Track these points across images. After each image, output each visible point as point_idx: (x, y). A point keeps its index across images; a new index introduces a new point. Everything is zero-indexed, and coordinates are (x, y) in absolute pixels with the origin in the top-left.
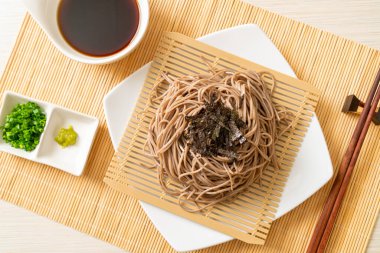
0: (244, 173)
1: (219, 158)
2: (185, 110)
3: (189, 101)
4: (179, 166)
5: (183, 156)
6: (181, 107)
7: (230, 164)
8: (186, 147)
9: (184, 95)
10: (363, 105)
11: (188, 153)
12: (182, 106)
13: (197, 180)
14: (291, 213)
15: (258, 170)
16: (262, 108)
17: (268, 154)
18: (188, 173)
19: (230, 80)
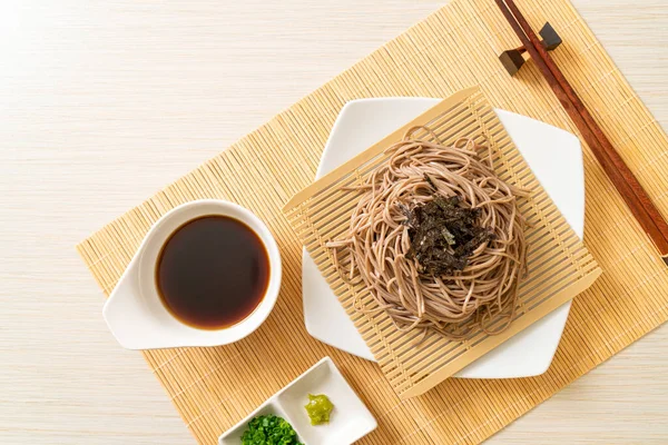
0: (511, 236)
1: (477, 252)
2: (396, 251)
3: (388, 240)
4: (451, 303)
5: (444, 291)
6: (388, 253)
7: (490, 245)
8: (437, 280)
9: (375, 240)
10: (523, 50)
11: (445, 282)
12: (387, 250)
13: (482, 294)
14: (587, 216)
15: (517, 219)
16: (447, 163)
17: (505, 193)
18: (467, 299)
19: (390, 174)
